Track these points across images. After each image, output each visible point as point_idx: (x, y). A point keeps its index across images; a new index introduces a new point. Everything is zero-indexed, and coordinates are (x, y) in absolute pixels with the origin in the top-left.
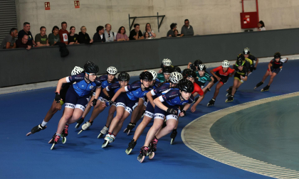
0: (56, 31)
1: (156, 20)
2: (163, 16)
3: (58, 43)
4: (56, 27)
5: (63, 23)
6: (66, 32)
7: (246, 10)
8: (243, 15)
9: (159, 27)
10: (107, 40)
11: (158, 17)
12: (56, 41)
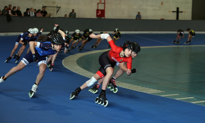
0: (6, 9)
1: (56, 9)
2: (60, 7)
3: (6, 15)
4: (6, 7)
5: (10, 5)
6: (10, 9)
7: (99, 8)
8: (98, 11)
9: (57, 12)
10: (31, 15)
11: (57, 7)
12: (6, 13)
